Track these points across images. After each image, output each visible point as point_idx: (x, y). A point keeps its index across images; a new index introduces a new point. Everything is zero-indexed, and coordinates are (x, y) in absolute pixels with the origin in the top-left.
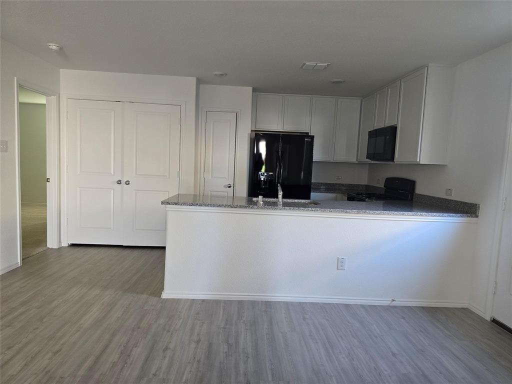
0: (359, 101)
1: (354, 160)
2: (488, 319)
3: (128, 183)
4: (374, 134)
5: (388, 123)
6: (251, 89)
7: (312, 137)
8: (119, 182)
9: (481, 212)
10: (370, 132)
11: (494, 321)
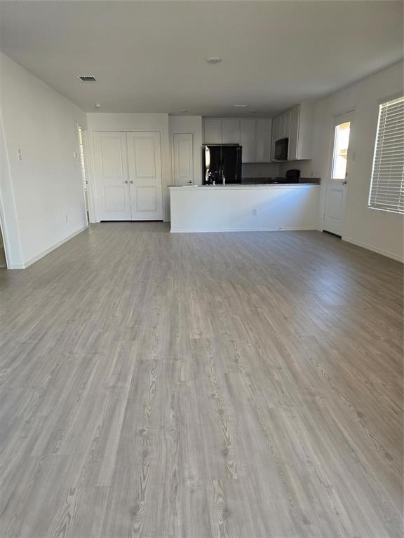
0: (271, 121)
1: (269, 161)
2: (322, 231)
3: (132, 182)
4: (278, 143)
5: (284, 136)
6: (200, 117)
7: (241, 147)
8: (126, 182)
9: (321, 182)
10: (276, 142)
11: (324, 231)
